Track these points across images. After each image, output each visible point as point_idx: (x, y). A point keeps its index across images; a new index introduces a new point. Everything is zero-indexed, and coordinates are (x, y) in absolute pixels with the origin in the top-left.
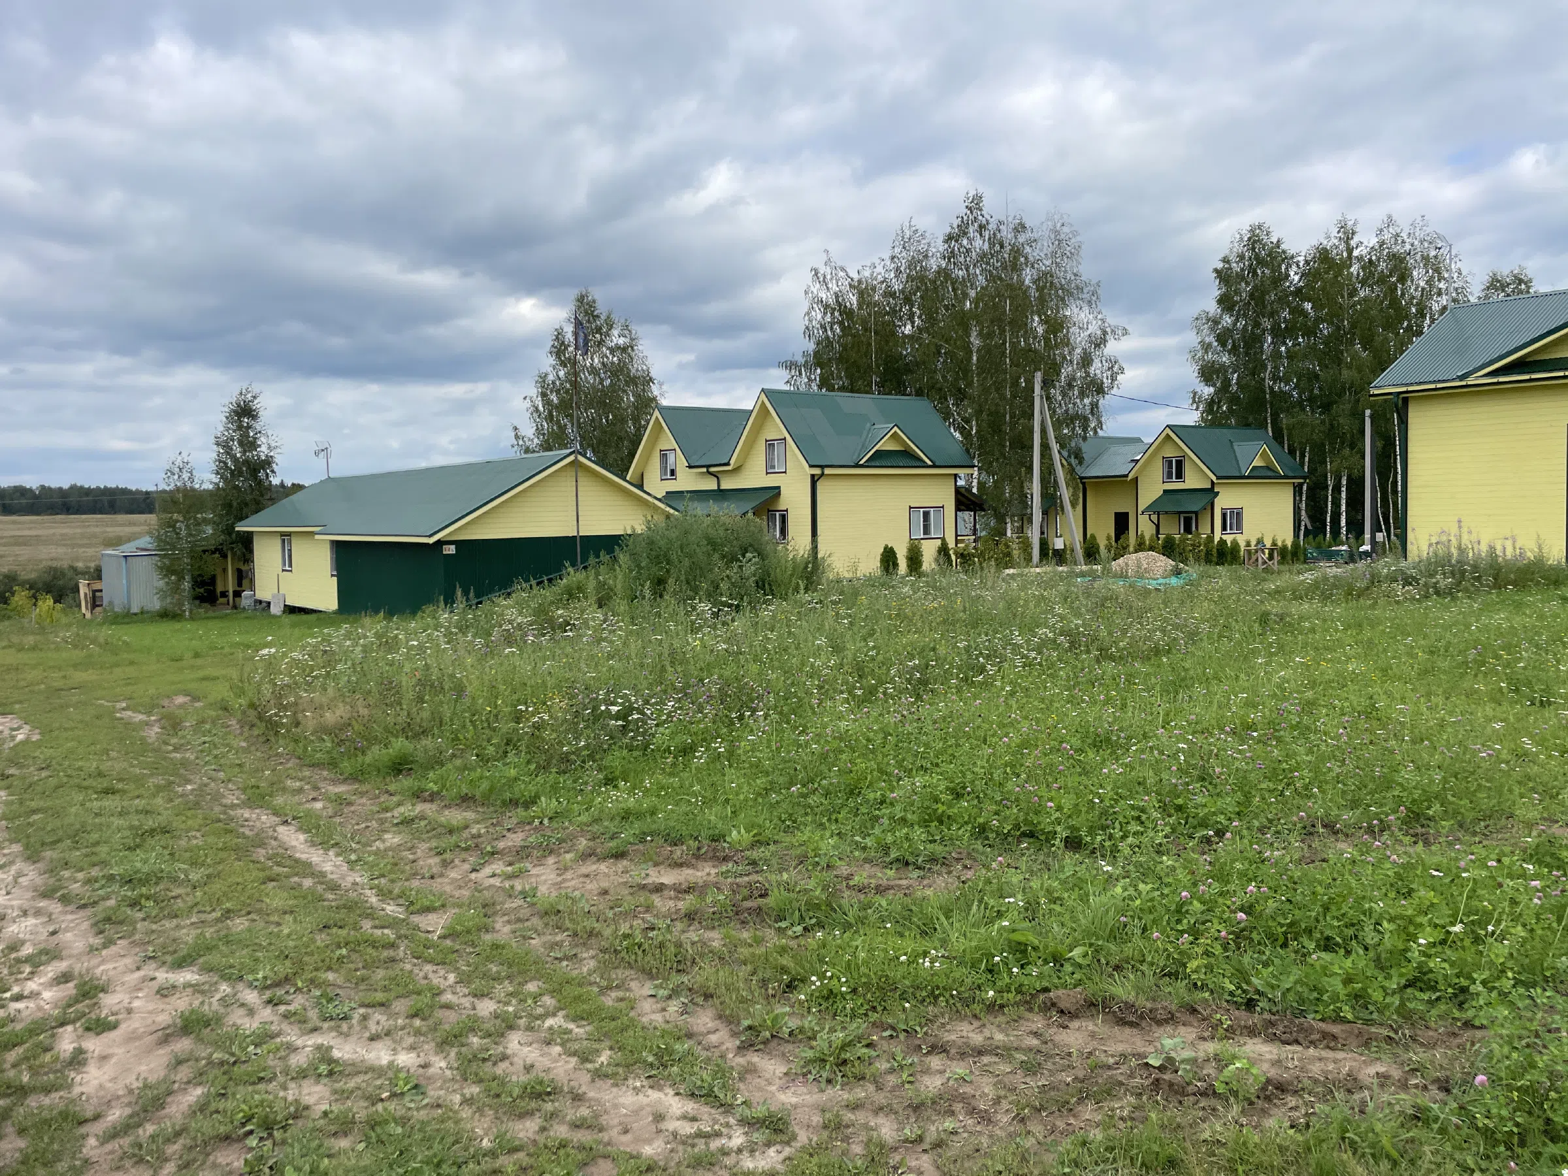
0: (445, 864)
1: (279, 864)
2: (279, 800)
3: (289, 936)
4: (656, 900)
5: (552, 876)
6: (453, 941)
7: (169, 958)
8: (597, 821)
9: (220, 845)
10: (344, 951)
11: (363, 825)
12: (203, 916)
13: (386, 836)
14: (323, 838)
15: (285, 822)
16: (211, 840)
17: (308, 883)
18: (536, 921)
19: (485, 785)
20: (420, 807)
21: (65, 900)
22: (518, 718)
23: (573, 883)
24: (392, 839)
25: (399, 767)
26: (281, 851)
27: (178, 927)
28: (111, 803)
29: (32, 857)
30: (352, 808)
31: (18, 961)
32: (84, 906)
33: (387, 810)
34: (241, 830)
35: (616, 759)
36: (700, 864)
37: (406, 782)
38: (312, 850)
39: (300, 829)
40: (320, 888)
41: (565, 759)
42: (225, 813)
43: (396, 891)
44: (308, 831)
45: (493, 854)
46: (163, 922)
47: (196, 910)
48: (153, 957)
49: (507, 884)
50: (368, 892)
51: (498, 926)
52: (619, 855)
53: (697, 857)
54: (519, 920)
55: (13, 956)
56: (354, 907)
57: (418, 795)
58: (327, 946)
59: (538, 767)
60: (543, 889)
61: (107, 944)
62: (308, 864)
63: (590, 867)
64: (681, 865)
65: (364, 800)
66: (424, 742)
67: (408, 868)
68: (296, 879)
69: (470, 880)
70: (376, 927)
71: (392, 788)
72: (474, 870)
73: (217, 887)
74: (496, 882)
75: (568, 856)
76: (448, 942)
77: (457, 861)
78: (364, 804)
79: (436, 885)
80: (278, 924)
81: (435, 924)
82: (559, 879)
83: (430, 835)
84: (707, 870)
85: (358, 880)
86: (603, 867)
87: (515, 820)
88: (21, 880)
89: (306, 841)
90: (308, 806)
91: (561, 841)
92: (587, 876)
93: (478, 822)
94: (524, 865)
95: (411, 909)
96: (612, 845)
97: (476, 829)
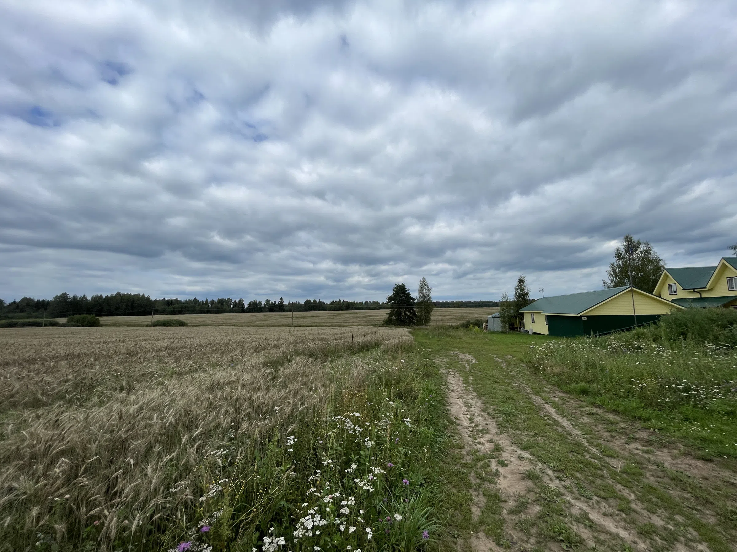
0: (612, 436)
1: (548, 419)
2: (543, 395)
3: (559, 451)
5: (669, 459)
6: (627, 476)
7: (520, 445)
8: (686, 437)
9: (529, 407)
10: (582, 466)
11: (574, 411)
12: (529, 433)
14: (561, 413)
15: (547, 403)
16: (526, 405)
17: (560, 429)
18: (666, 480)
19: (622, 408)
21: (489, 414)
22: (631, 383)
23: (683, 466)
24: (587, 420)
25: (584, 392)
26: (548, 414)
27: (521, 434)
28: (496, 386)
29: (479, 398)
30: (568, 403)
31: (478, 431)
32: (493, 418)
33: (582, 407)
34: (534, 403)
35: (688, 409)
37: (587, 398)
38: (558, 416)
39: (552, 407)
40: (565, 433)
41: (659, 405)
42: (528, 396)
43: (595, 443)
44: (555, 408)
45: (634, 438)
46: (516, 431)
47: (526, 429)
48: (515, 443)
49: (646, 456)
50: (583, 440)
51: (648, 475)
52: (707, 460)
54: (658, 477)
55: (477, 428)
56: (580, 445)
57: (593, 404)
58: (574, 461)
59: (646, 404)
60: (667, 465)
61: (502, 433)
62: (558, 422)
63: (691, 461)
65: (572, 402)
66: (592, 385)
67: (596, 433)
68: (555, 427)
69: (626, 448)
70: (591, 458)
71: (582, 399)
72: (626, 444)
73: (531, 423)
74: (639, 452)
75: (675, 451)
76: (625, 475)
77: (617, 437)
78: (572, 403)
79: (610, 445)
80: (554, 444)
81: (616, 464)
82: (674, 462)
83: (603, 422)
85: (578, 433)
86: (699, 463)
87: (640, 426)
88: (477, 404)
89: (555, 412)
90: (552, 398)
91: (669, 443)
92: (691, 465)
93: (622, 422)
94: (651, 448)
95: (604, 453)
96: (699, 453)
97: (623, 425)
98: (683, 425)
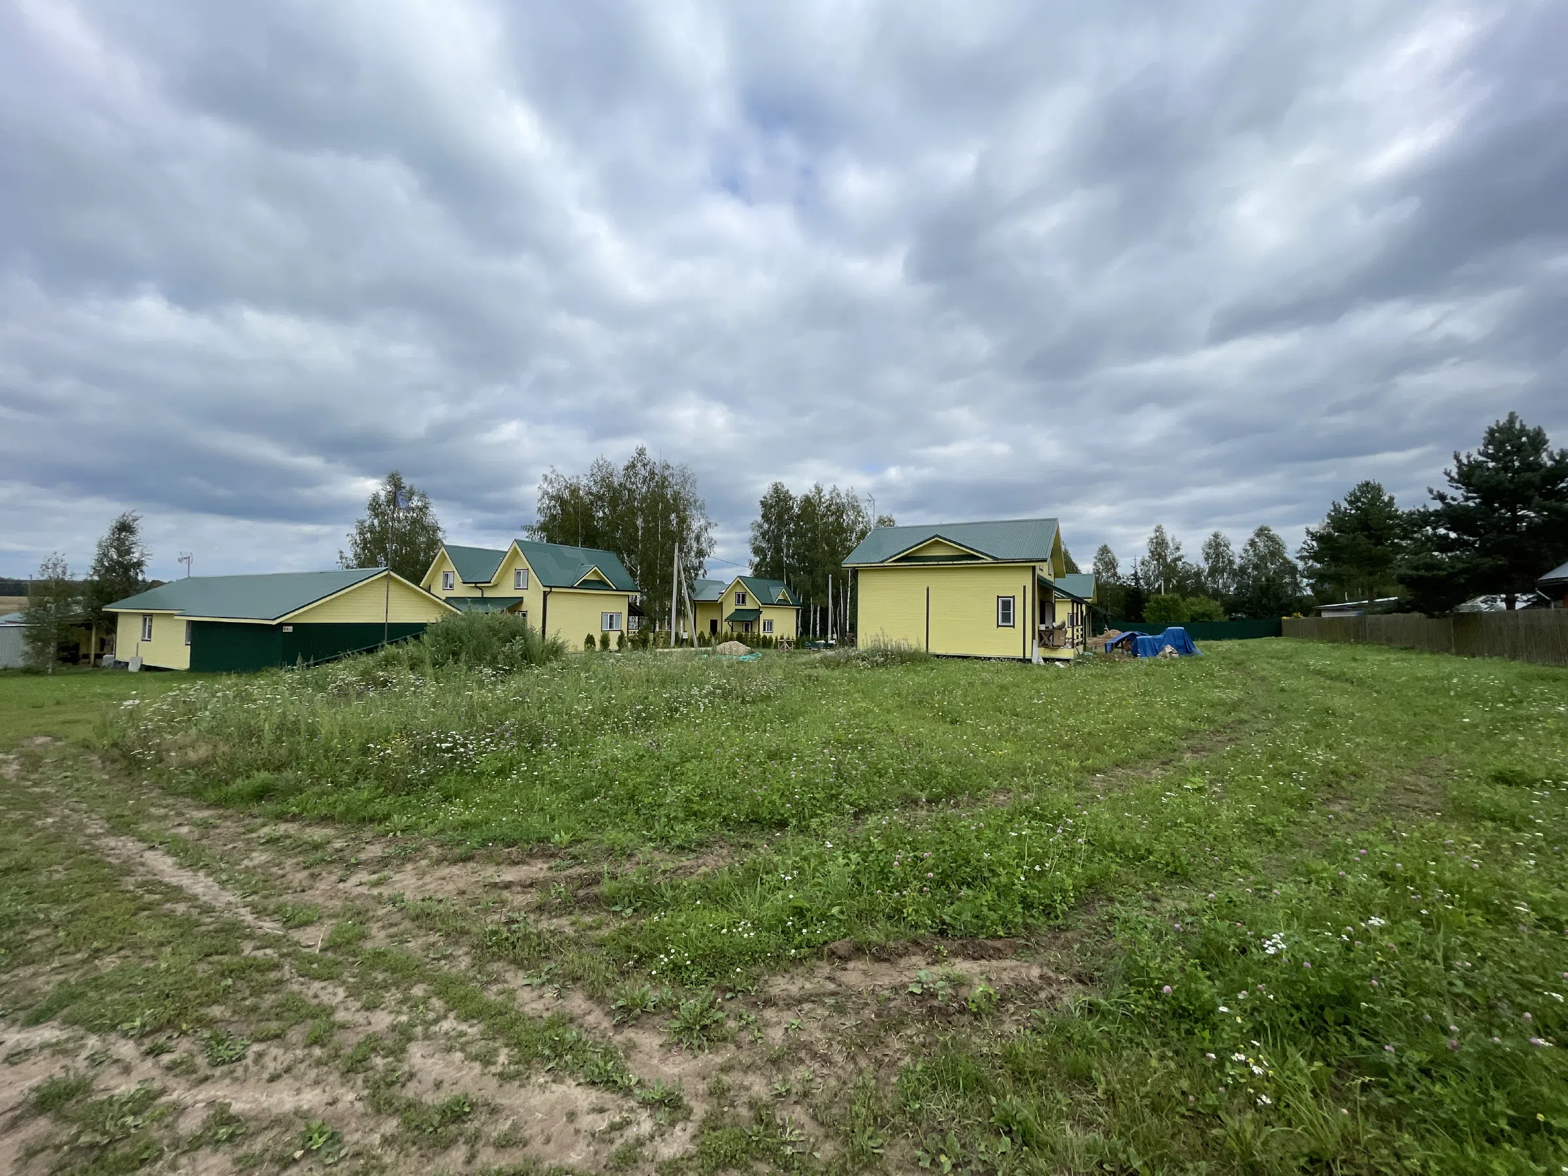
0: (313, 876)
1: (149, 892)
2: (144, 827)
3: (168, 970)
4: (506, 894)
5: (414, 880)
6: (335, 952)
7: (22, 1015)
8: (441, 831)
9: (86, 879)
10: (230, 982)
11: (230, 846)
12: (68, 959)
13: (254, 854)
14: (191, 863)
15: (152, 848)
16: (75, 873)
17: (181, 908)
18: (407, 924)
19: (341, 808)
20: (282, 828)
22: (365, 751)
23: (432, 886)
24: (259, 857)
25: (262, 794)
26: (150, 877)
27: (35, 975)
30: (217, 831)
33: (252, 831)
34: (109, 859)
35: (451, 781)
36: (533, 862)
37: (269, 807)
38: (181, 872)
39: (168, 853)
40: (195, 912)
41: (408, 783)
42: (90, 844)
43: (272, 907)
44: (176, 855)
45: (357, 864)
46: (15, 972)
47: (58, 951)
49: (375, 892)
50: (243, 911)
51: (374, 932)
52: (466, 859)
53: (531, 856)
54: (392, 925)
56: (232, 930)
57: (280, 817)
58: (209, 977)
59: (386, 789)
60: (408, 895)
62: (178, 889)
63: (445, 871)
64: (518, 863)
65: (229, 823)
66: (285, 774)
67: (278, 883)
68: (168, 905)
69: (339, 890)
70: (258, 948)
71: (256, 810)
72: (341, 881)
73: (84, 924)
74: (364, 890)
75: (424, 862)
76: (330, 954)
77: (324, 874)
78: (229, 827)
79: (307, 897)
80: (154, 958)
81: (314, 938)
82: (420, 883)
83: (296, 851)
84: (540, 866)
85: (232, 899)
86: (455, 870)
87: (370, 835)
89: (175, 864)
90: (174, 831)
91: (416, 850)
92: (444, 879)
93: (338, 838)
94: (386, 873)
95: (289, 924)
96: (458, 851)
97: (338, 844)
98: (440, 809)
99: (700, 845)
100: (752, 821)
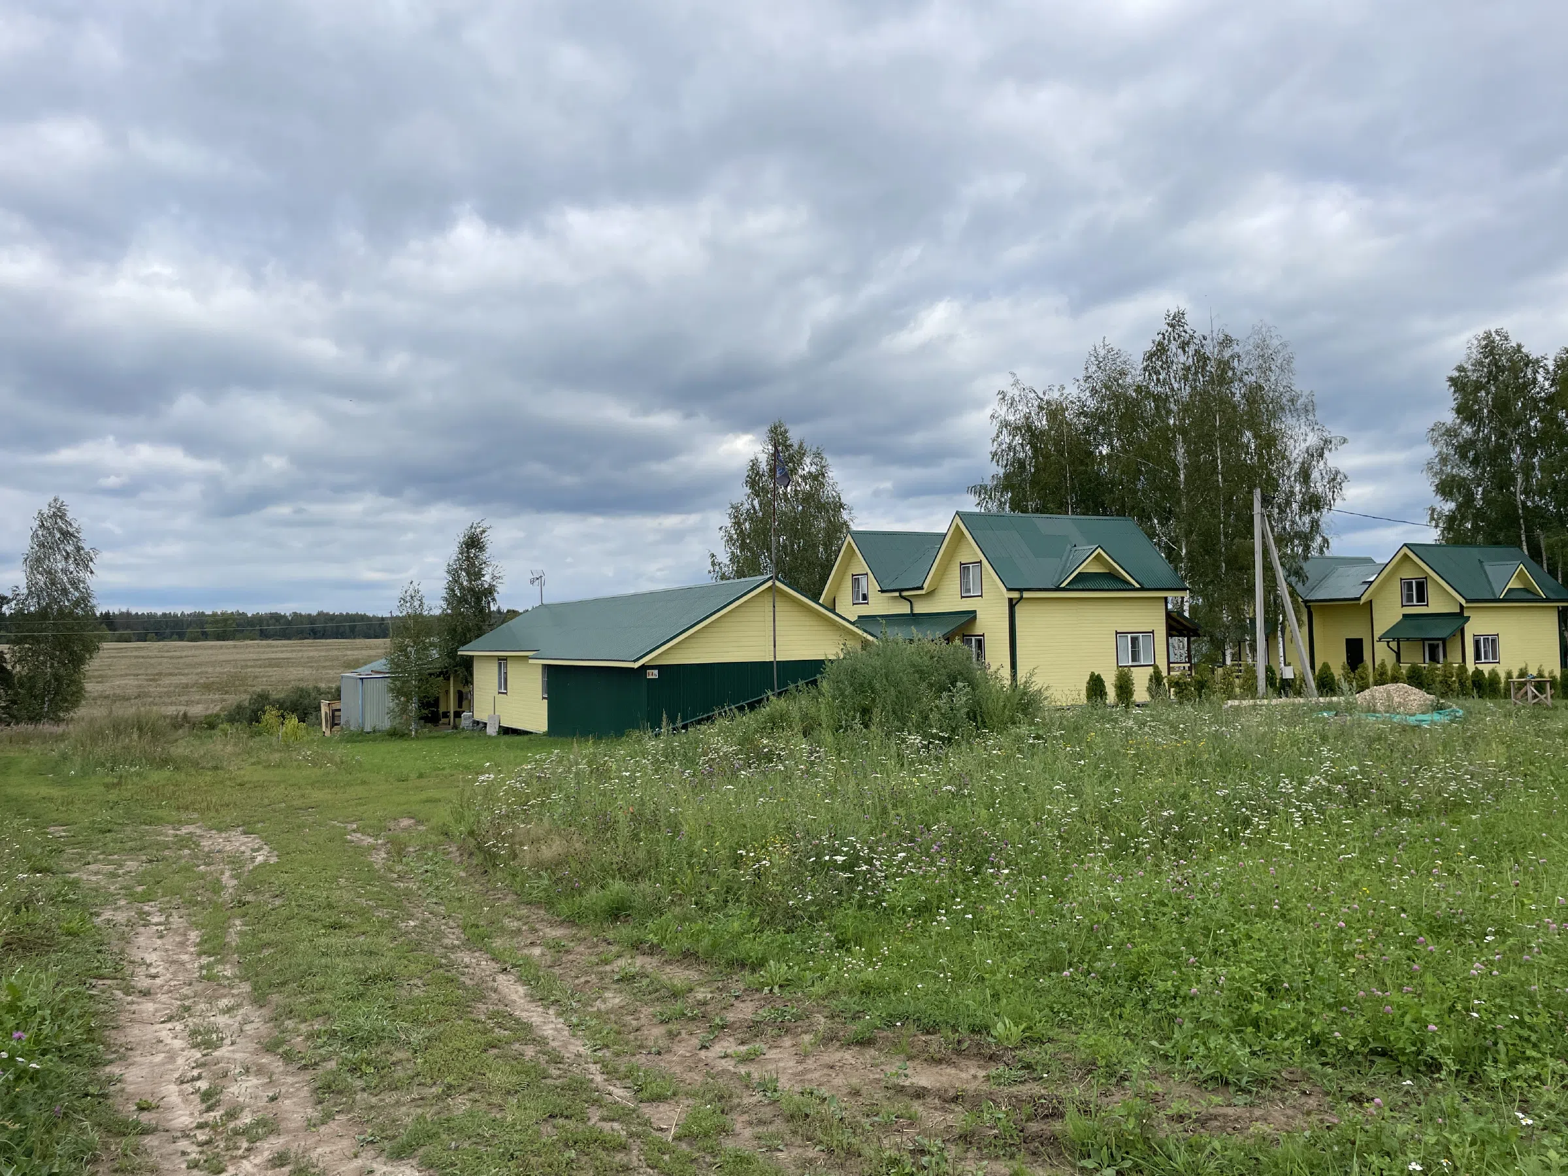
0: (672, 1035)
1: (500, 1025)
2: (498, 943)
3: (513, 1125)
4: (917, 1107)
5: (792, 1063)
6: (690, 1145)
7: (387, 1144)
8: (833, 993)
9: (442, 999)
10: (573, 1154)
11: (582, 980)
12: (425, 1092)
13: (608, 995)
14: (542, 996)
15: (504, 970)
16: (433, 990)
17: (530, 1051)
18: (779, 1126)
19: (706, 941)
20: (640, 961)
21: (287, 1057)
22: (737, 862)
23: (817, 1075)
24: (614, 999)
25: (617, 912)
26: (501, 1007)
27: (398, 1103)
28: (338, 940)
29: (259, 1000)
30: (570, 957)
31: (236, 1133)
32: (305, 1067)
33: (606, 962)
34: (463, 979)
35: (847, 918)
36: (963, 1063)
37: (624, 931)
38: (532, 1006)
39: (519, 980)
40: (543, 1059)
41: (791, 914)
42: (446, 957)
43: (623, 1069)
44: (526, 983)
45: (723, 1027)
46: (382, 1096)
47: (417, 1080)
48: (372, 1142)
49: (743, 1070)
50: (593, 1068)
51: (738, 1127)
52: (864, 1042)
53: (959, 1052)
54: (761, 1122)
55: (231, 1125)
56: (578, 1088)
57: (636, 946)
58: (553, 1144)
59: (762, 921)
60: (784, 1083)
61: (327, 1117)
62: (528, 1027)
63: (834, 1055)
64: (940, 1061)
65: (581, 949)
66: (642, 886)
67: (631, 1037)
68: (517, 1046)
69: (700, 1060)
70: (603, 1119)
71: (610, 935)
72: (703, 1047)
73: (438, 1052)
74: (728, 1065)
75: (807, 1038)
76: (684, 1146)
77: (683, 1034)
78: (582, 954)
79: (663, 1063)
80: (501, 1108)
81: (667, 1119)
82: (800, 1068)
83: (653, 996)
84: (973, 1072)
85: (581, 1049)
86: (848, 1056)
87: (741, 986)
88: (247, 1027)
89: (525, 995)
90: (525, 951)
91: (798, 1018)
92: (832, 1067)
93: (701, 985)
94: (758, 1045)
95: (640, 1095)
96: (855, 1027)
97: (701, 994)
98: (831, 958)
99: (1261, 1082)
100: (1373, 1052)
